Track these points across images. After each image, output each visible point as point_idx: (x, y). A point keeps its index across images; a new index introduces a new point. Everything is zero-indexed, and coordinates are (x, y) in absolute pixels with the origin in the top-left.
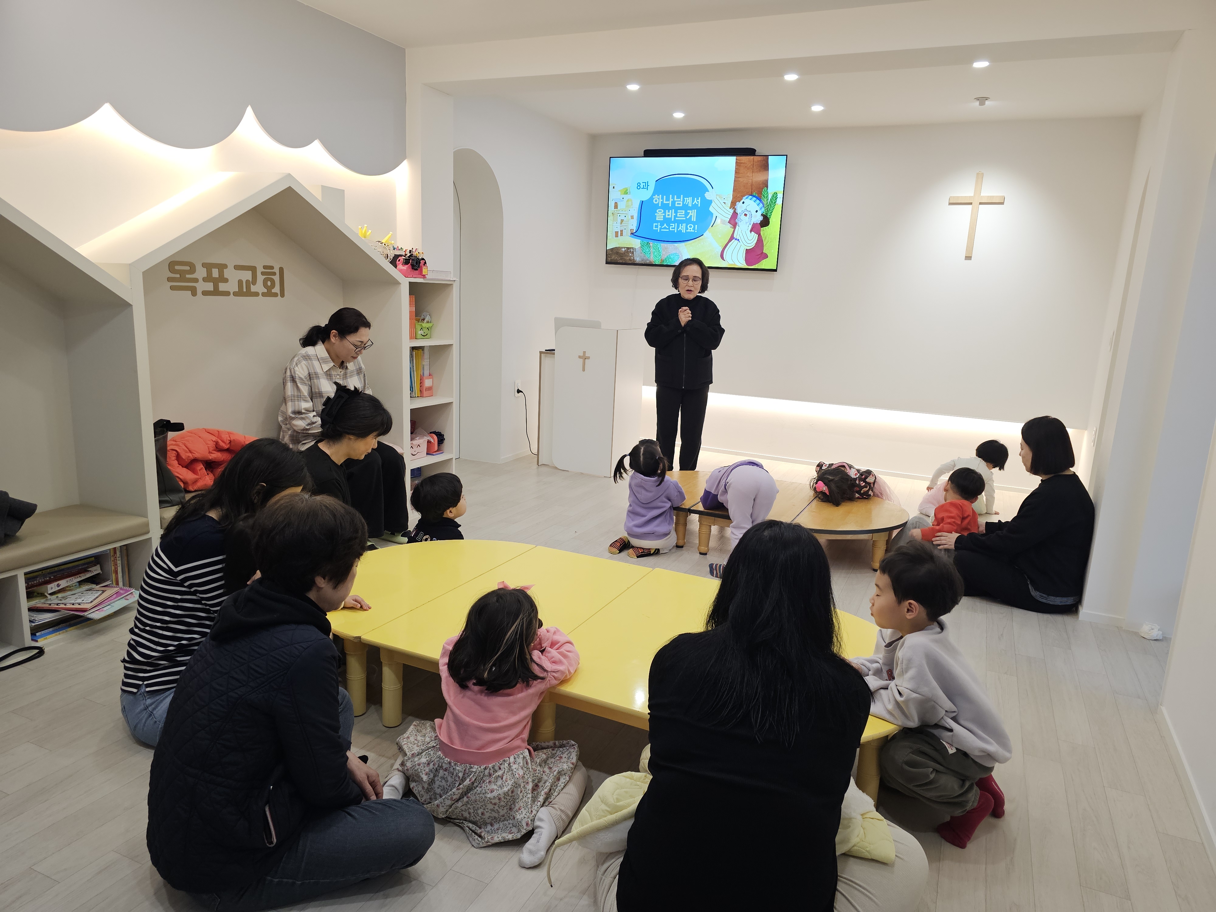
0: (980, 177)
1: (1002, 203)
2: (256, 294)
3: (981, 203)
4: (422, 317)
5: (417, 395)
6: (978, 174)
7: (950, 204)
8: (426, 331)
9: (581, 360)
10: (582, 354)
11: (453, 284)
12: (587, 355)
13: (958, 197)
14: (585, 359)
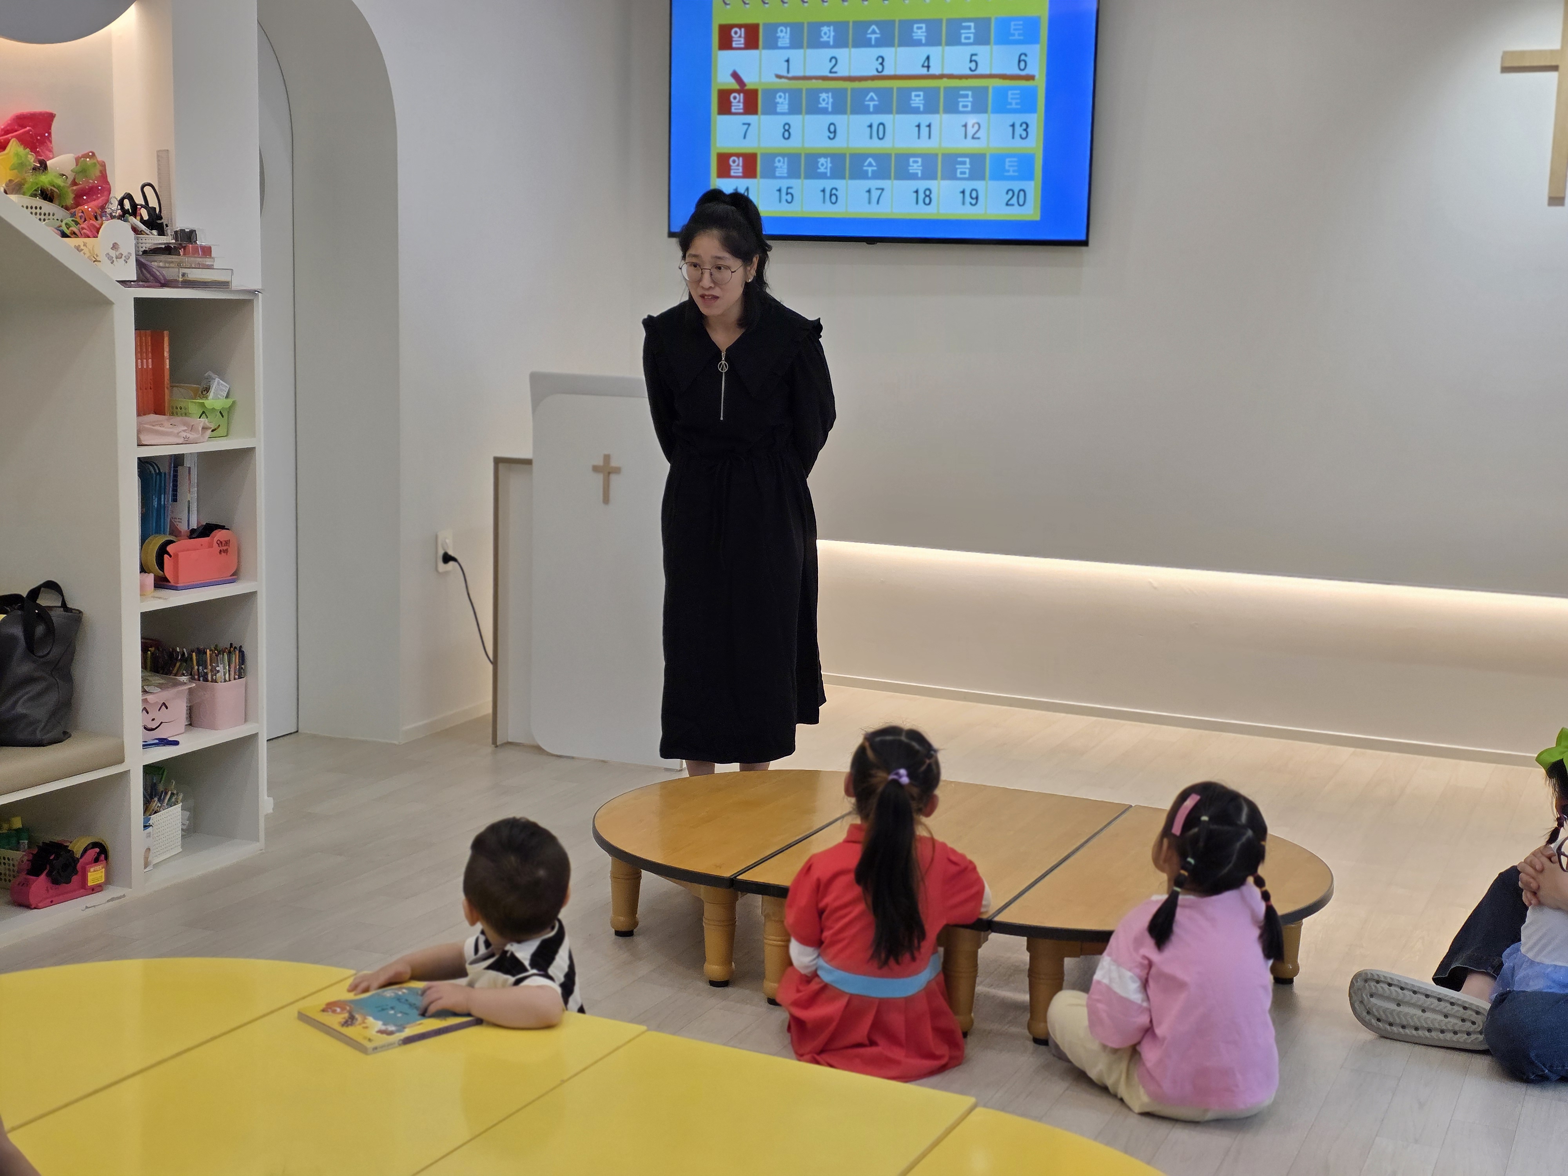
7: (1505, 69)
9: (600, 478)
10: (600, 462)
11: (253, 300)
12: (614, 463)
13: (1522, 53)
14: (609, 473)
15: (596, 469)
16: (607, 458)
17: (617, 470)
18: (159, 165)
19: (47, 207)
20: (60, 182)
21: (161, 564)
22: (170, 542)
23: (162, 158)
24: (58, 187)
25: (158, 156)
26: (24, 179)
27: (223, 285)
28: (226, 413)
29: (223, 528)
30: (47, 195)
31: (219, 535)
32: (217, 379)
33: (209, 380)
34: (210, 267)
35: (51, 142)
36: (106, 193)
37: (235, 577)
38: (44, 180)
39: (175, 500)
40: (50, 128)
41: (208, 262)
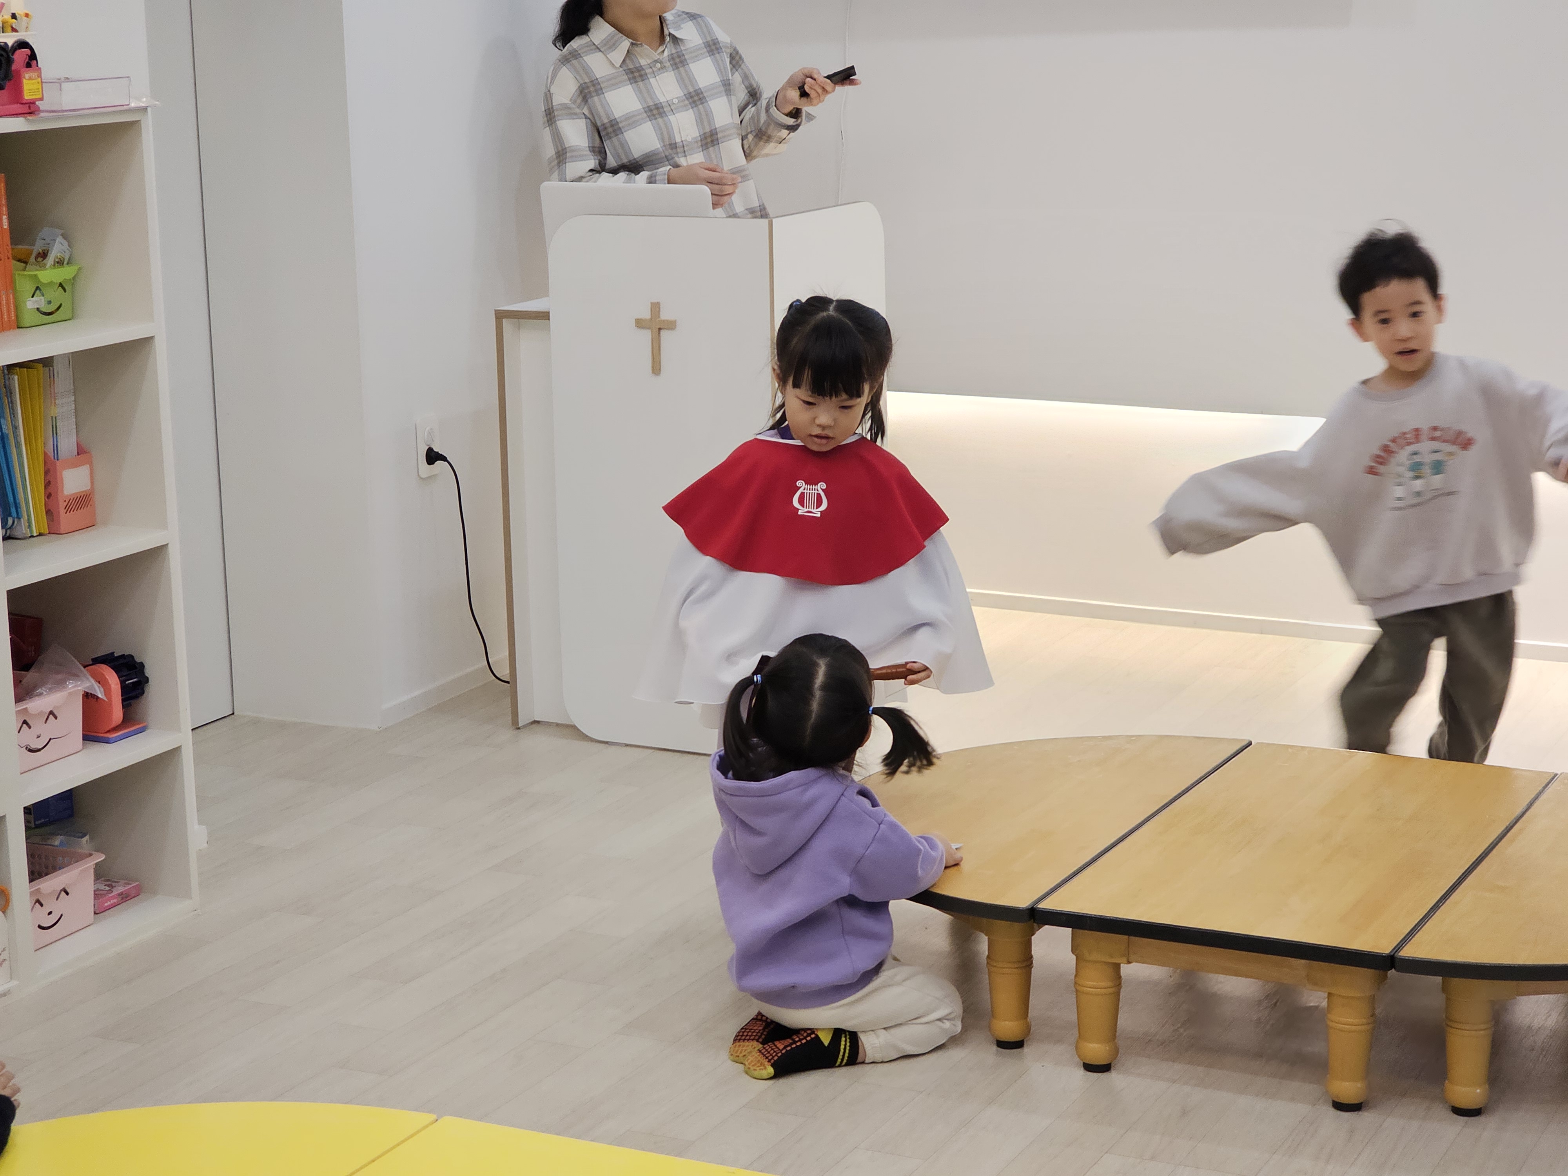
4: (38, 248)
5: (38, 527)
8: (56, 295)
9: (646, 336)
10: (645, 314)
11: (139, 121)
12: (665, 315)
14: (660, 329)
15: (640, 324)
16: (656, 308)
17: (671, 325)
32: (59, 236)
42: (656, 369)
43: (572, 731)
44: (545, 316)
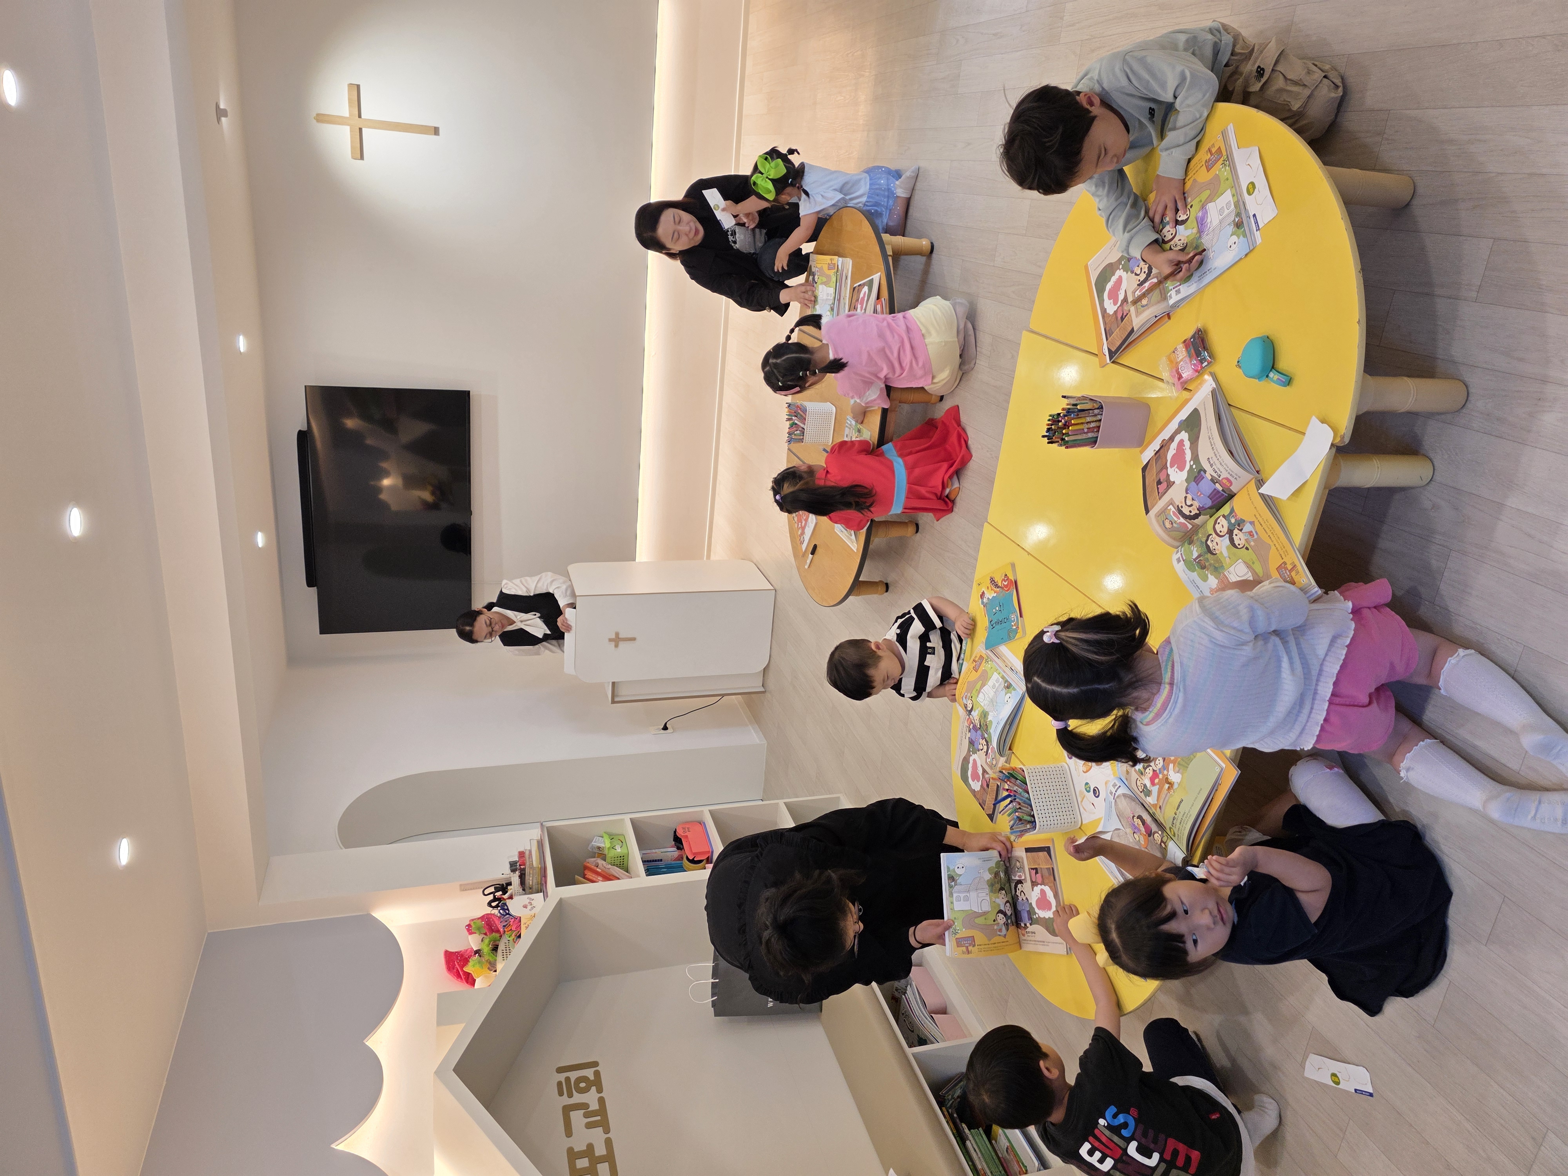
0: (322, 118)
1: (358, 86)
2: (602, 1101)
3: (360, 116)
6: (318, 121)
7: (362, 158)
8: (614, 841)
9: (622, 645)
10: (613, 644)
11: (547, 827)
12: (613, 636)
13: (352, 147)
14: (618, 638)
15: (616, 646)
16: (610, 640)
17: (617, 634)
18: (469, 890)
19: (501, 947)
20: (487, 941)
21: (700, 862)
22: (688, 859)
23: (465, 888)
24: (490, 941)
25: (463, 890)
26: (487, 961)
27: (540, 844)
28: (612, 837)
29: (675, 832)
30: (495, 949)
31: (680, 833)
32: (593, 843)
33: (593, 847)
34: (530, 851)
35: (461, 951)
36: (490, 916)
37: (702, 824)
38: (486, 949)
39: (661, 860)
40: (453, 952)
41: (527, 853)
42: (634, 639)
43: (765, 670)
44: (613, 683)
